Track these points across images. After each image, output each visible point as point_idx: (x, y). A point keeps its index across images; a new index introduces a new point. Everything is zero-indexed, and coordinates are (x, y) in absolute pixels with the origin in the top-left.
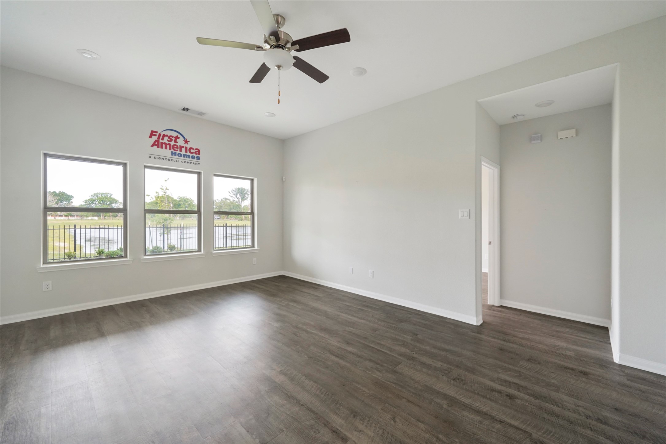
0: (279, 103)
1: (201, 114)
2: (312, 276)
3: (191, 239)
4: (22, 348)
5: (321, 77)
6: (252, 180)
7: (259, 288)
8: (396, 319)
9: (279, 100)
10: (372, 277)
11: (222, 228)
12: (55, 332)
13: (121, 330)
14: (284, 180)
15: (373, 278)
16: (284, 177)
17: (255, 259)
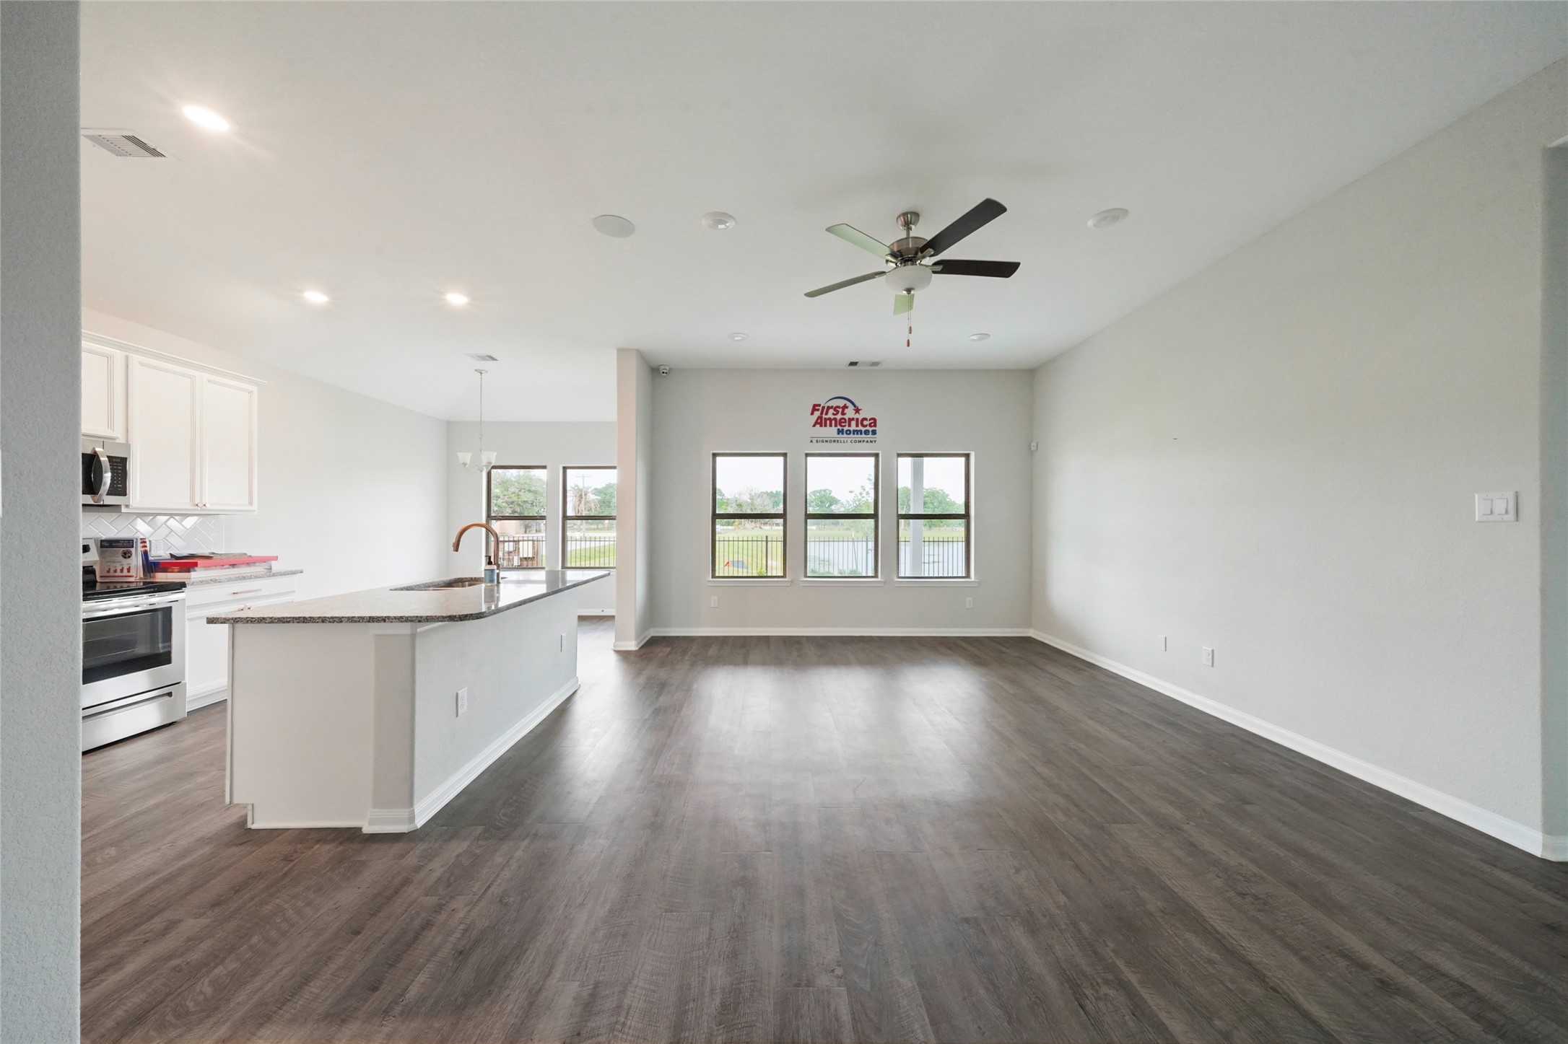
0: (908, 345)
1: (875, 364)
2: (1083, 644)
3: (936, 565)
4: (686, 658)
5: (1005, 269)
6: (967, 456)
7: (964, 649)
8: (1226, 764)
9: (908, 341)
10: (1210, 664)
11: (960, 543)
12: (712, 651)
13: (763, 663)
14: (1033, 449)
15: (1213, 666)
16: (1034, 444)
17: (969, 599)
